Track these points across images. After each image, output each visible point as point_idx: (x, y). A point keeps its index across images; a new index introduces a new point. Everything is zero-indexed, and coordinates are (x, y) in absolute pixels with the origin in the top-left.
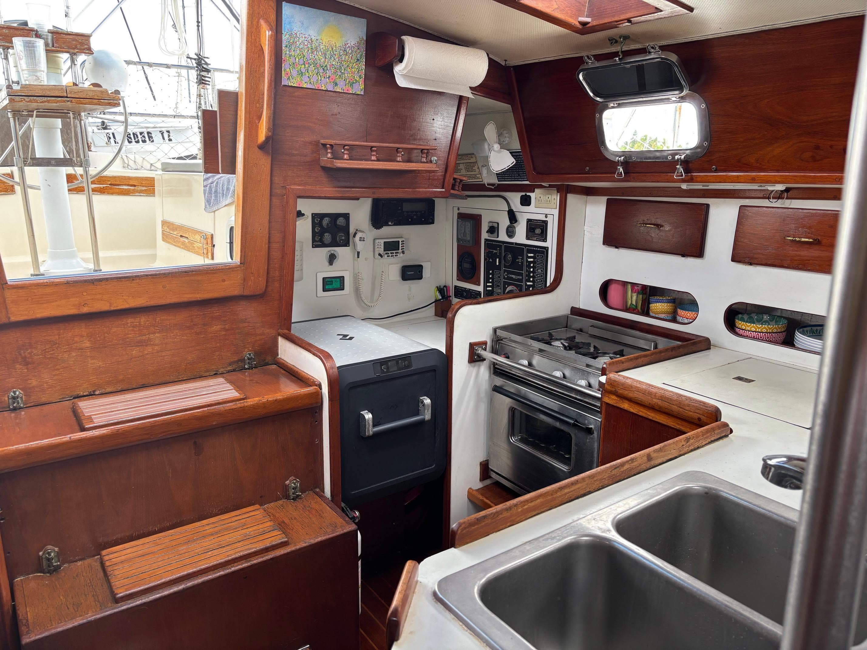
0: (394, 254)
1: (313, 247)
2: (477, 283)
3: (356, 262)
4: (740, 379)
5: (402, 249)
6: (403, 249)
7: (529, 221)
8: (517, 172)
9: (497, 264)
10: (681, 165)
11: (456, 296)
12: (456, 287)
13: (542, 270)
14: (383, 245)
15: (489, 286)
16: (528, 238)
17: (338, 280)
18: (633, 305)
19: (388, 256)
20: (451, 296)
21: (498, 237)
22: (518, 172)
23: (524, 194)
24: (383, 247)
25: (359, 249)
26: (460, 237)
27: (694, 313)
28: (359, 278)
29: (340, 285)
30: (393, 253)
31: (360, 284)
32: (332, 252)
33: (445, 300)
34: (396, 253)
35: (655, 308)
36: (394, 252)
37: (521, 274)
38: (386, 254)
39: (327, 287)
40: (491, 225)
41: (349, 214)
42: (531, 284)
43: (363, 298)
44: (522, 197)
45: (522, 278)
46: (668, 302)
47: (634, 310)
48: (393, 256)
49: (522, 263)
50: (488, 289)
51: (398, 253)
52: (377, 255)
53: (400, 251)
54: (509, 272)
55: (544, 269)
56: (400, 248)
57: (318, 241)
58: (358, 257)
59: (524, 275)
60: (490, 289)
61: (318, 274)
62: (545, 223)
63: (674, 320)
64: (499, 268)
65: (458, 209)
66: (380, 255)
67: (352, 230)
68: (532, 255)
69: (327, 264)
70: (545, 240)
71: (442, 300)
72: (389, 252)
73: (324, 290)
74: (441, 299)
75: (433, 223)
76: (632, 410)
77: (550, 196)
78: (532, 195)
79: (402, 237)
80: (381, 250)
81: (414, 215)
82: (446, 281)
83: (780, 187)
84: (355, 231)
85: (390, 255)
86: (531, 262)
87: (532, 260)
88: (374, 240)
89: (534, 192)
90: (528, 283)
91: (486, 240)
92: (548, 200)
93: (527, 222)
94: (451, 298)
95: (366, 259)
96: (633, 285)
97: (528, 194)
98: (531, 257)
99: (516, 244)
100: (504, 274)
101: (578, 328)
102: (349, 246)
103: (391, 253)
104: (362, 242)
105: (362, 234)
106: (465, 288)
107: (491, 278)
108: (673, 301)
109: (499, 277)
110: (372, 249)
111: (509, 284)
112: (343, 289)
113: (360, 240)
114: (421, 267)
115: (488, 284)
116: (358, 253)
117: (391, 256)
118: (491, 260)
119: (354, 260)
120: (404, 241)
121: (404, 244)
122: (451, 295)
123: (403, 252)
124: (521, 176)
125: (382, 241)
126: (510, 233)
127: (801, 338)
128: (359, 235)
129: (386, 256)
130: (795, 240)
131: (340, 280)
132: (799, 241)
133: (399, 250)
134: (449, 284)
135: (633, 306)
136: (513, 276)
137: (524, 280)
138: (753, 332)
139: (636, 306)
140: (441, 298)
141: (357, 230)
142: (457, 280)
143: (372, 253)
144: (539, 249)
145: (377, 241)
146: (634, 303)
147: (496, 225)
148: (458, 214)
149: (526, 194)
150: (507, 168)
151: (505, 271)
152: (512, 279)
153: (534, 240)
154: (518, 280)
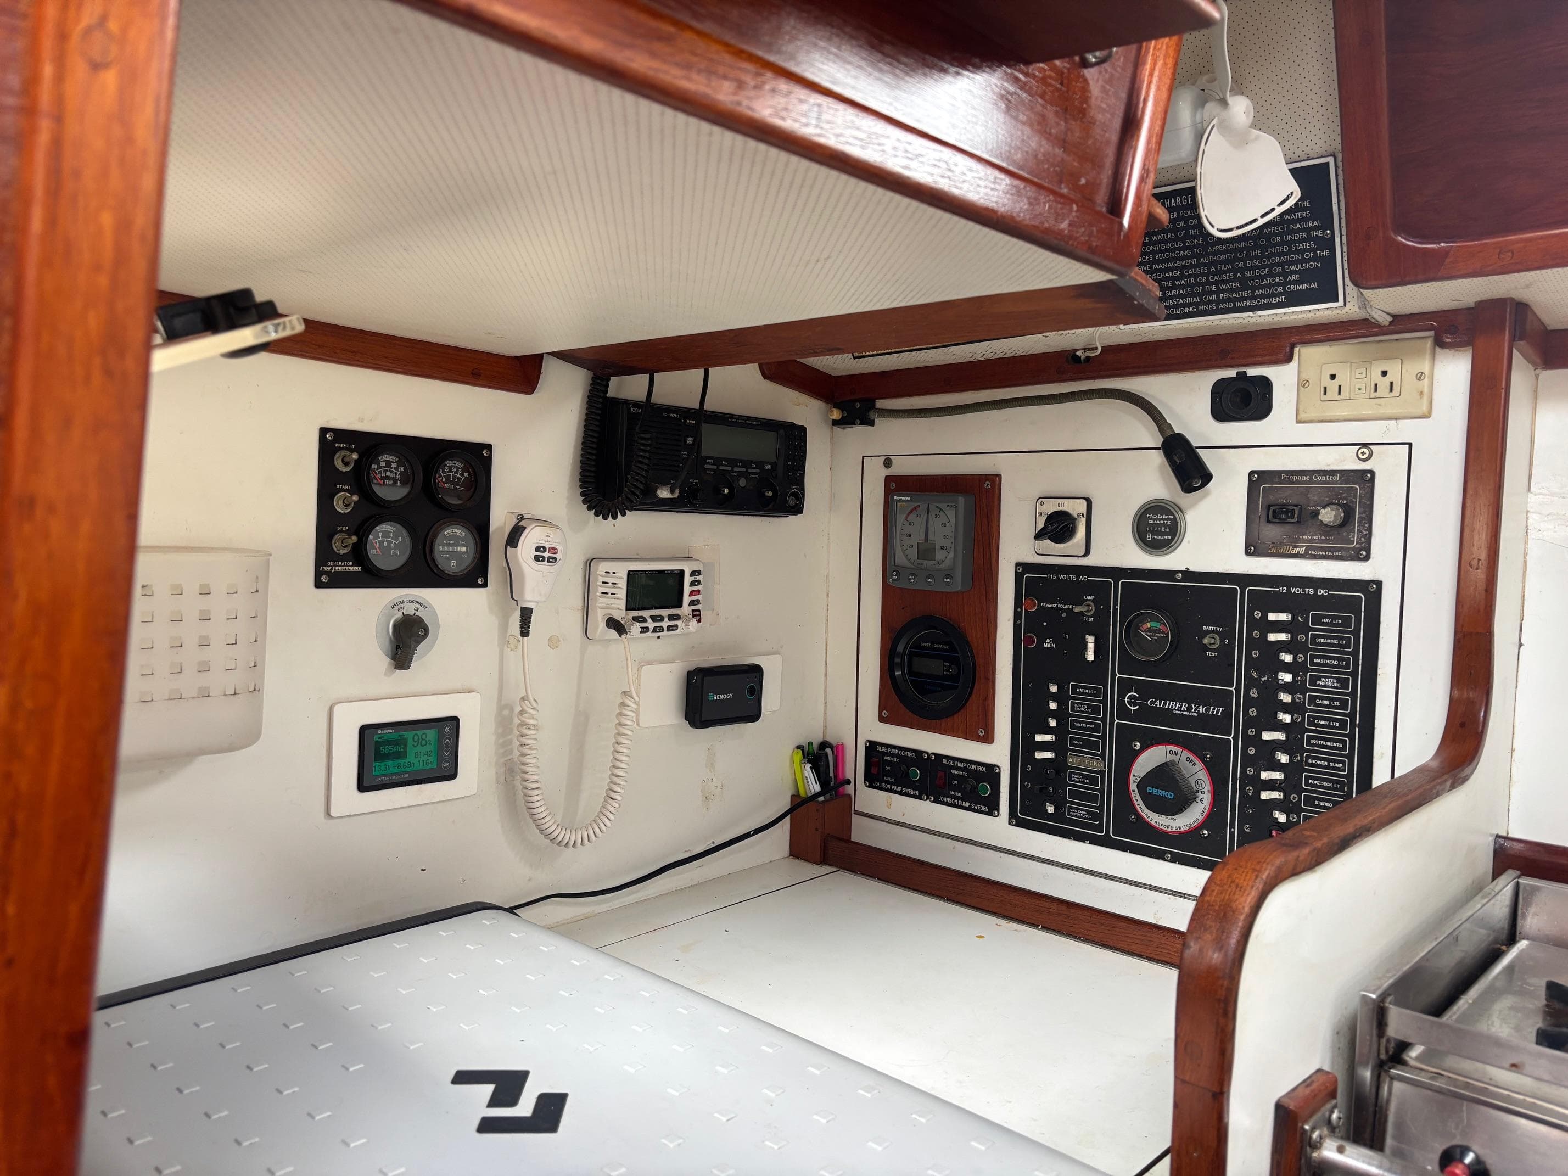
0: (666, 623)
1: (319, 584)
2: (981, 732)
3: (512, 658)
5: (691, 603)
6: (698, 602)
7: (1257, 479)
8: (1235, 271)
9: (1090, 656)
11: (872, 779)
12: (872, 747)
13: (1344, 683)
14: (623, 583)
15: (1044, 746)
16: (1258, 548)
17: (431, 734)
19: (645, 630)
20: (848, 782)
21: (1087, 552)
22: (1242, 270)
23: (1231, 373)
24: (622, 593)
25: (530, 597)
26: (900, 558)
28: (523, 724)
29: (440, 759)
30: (661, 619)
31: (525, 750)
32: (410, 609)
33: (828, 796)
34: (671, 617)
36: (664, 612)
37: (1223, 699)
38: (636, 619)
39: (378, 769)
40: (1051, 507)
41: (489, 447)
42: (1279, 736)
43: (541, 811)
44: (1219, 390)
45: (1227, 714)
48: (662, 629)
49: (1226, 653)
50: (1039, 755)
51: (677, 617)
52: (602, 625)
53: (686, 609)
54: (1146, 690)
55: (1354, 674)
56: (686, 599)
57: (343, 558)
58: (525, 631)
59: (1237, 704)
60: (1048, 755)
61: (337, 709)
62: (1366, 479)
64: (1097, 672)
65: (888, 463)
66: (613, 624)
67: (500, 519)
68: (1284, 617)
69: (384, 661)
70: (1362, 553)
71: (821, 799)
72: (646, 614)
73: (363, 786)
74: (817, 795)
75: (798, 509)
77: (1393, 368)
78: (1282, 374)
79: (688, 558)
80: (617, 606)
81: (740, 474)
82: (825, 727)
84: (515, 521)
85: (651, 625)
86: (1282, 646)
87: (1283, 637)
88: (589, 563)
89: (1293, 357)
90: (1266, 736)
91: (1023, 569)
92: (1383, 382)
93: (1251, 482)
94: (849, 789)
95: (553, 642)
97: (1252, 372)
98: (1278, 627)
99: (1189, 575)
100: (1122, 695)
102: (485, 585)
103: (654, 618)
104: (545, 567)
105: (549, 530)
106: (919, 753)
107: (1053, 714)
109: (1095, 710)
110: (578, 602)
111: (1151, 740)
112: (452, 776)
113: (537, 558)
114: (757, 670)
115: (1039, 738)
116: (526, 614)
117: (655, 630)
118: (1049, 644)
119: (504, 641)
120: (699, 572)
121: (699, 582)
122: (849, 774)
123: (696, 614)
124: (1253, 289)
125: (621, 570)
126: (1154, 533)
128: (531, 538)
129: (636, 627)
131: (441, 736)
133: (680, 605)
134: (842, 732)
136: (1171, 705)
137: (1237, 722)
140: (817, 788)
141: (521, 518)
142: (882, 719)
143: (578, 617)
144: (1321, 592)
145: (602, 567)
147: (1076, 508)
148: (888, 479)
149: (1242, 375)
150: (1261, 222)
151: (1125, 686)
152: (1167, 717)
153: (1298, 556)
154: (1203, 722)
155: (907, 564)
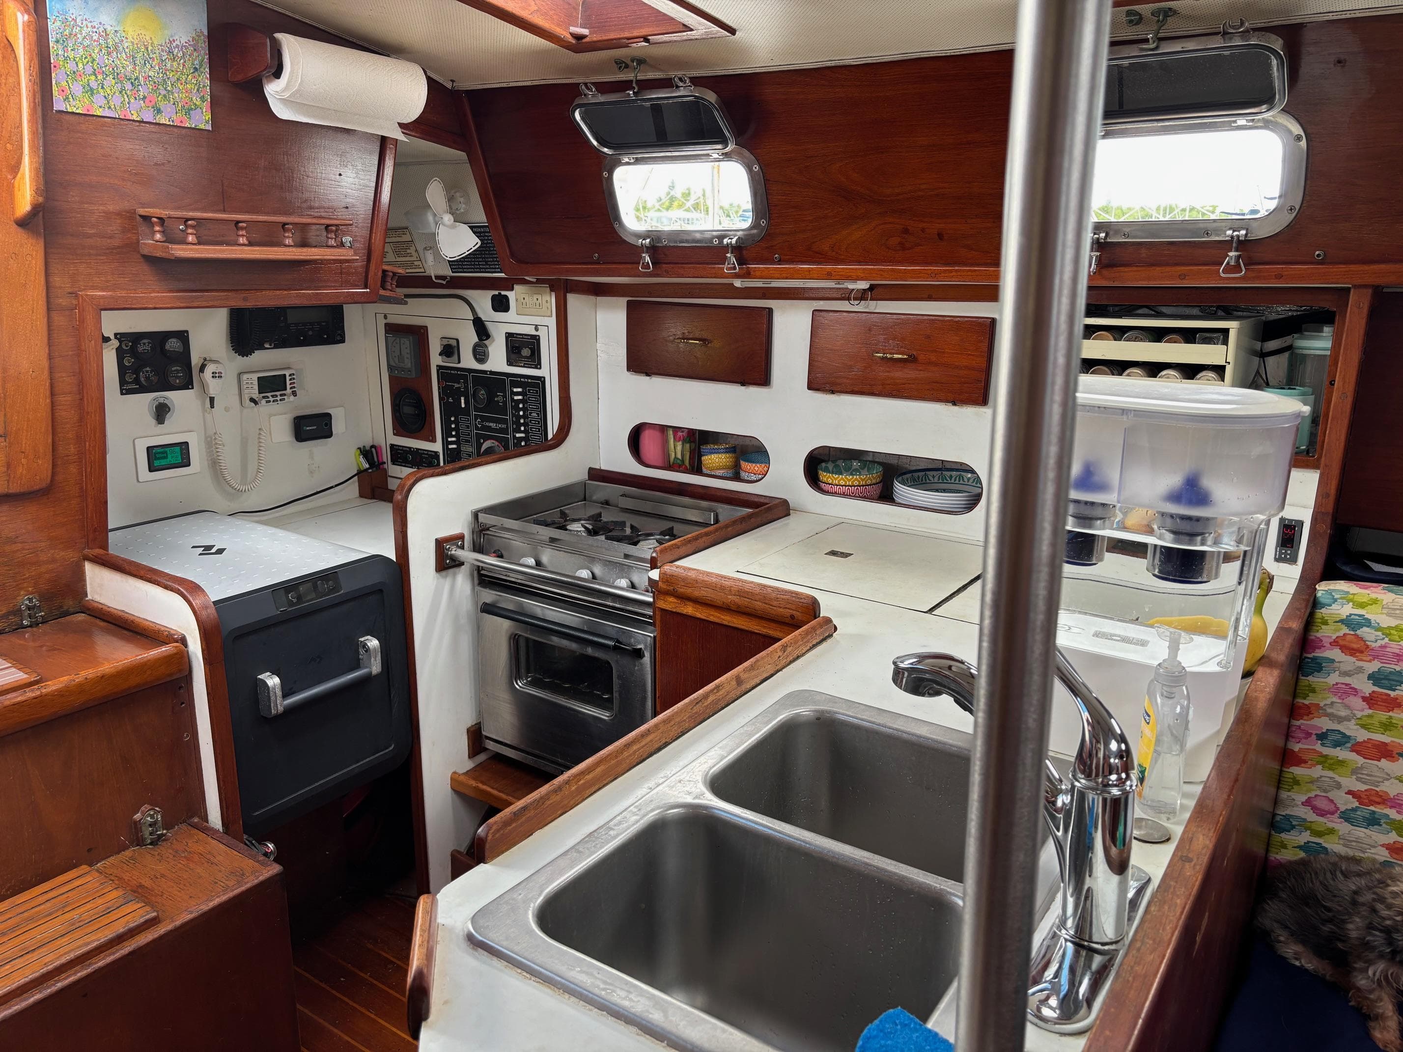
0: (279, 398)
1: (122, 394)
2: (431, 438)
3: (208, 416)
4: (833, 553)
5: (291, 388)
6: (294, 387)
7: (509, 336)
8: (483, 258)
9: (463, 406)
10: (732, 253)
11: (394, 461)
12: (392, 446)
13: (538, 415)
14: (256, 383)
15: (452, 443)
16: (510, 363)
17: (177, 449)
18: (678, 459)
19: (267, 402)
20: (385, 463)
21: (459, 362)
22: (485, 258)
23: (496, 293)
24: (256, 387)
25: (212, 392)
26: (392, 363)
27: (763, 466)
28: (216, 444)
29: (182, 459)
30: (277, 396)
31: (218, 454)
32: (161, 400)
33: (375, 469)
34: (281, 395)
35: (710, 461)
36: (278, 393)
37: (505, 421)
38: (264, 397)
39: (157, 463)
40: (445, 342)
41: (187, 332)
42: (523, 435)
43: (228, 478)
44: (494, 298)
45: (507, 427)
46: (726, 452)
47: (680, 466)
48: (277, 401)
49: (505, 403)
50: (450, 447)
51: (285, 395)
52: (248, 401)
53: (289, 391)
54: (484, 419)
55: (540, 411)
56: (288, 387)
57: (130, 383)
58: (212, 406)
59: (510, 423)
60: (454, 446)
61: (136, 441)
62: (536, 339)
63: (737, 477)
64: (466, 412)
65: (385, 317)
66: (252, 400)
67: (195, 360)
68: (520, 390)
69: (154, 422)
70: (538, 366)
71: (370, 471)
72: (269, 394)
73: (151, 469)
74: (366, 470)
75: (343, 341)
76: (699, 615)
77: (539, 297)
78: (511, 295)
79: (289, 368)
80: (255, 393)
81: (309, 329)
82: (373, 439)
83: (863, 285)
84: (203, 361)
85: (271, 399)
86: (519, 401)
87: (520, 397)
88: (239, 375)
89: (512, 289)
90: (518, 435)
91: (439, 367)
92: (537, 303)
93: (507, 338)
94: (385, 466)
95: (227, 409)
96: (676, 429)
97: (503, 293)
98: (518, 394)
99: (492, 373)
100: (476, 421)
101: (603, 499)
102: (193, 388)
103: (273, 396)
104: (217, 380)
105: (216, 365)
106: (410, 448)
107: (453, 429)
108: (733, 450)
109: (468, 427)
110: (236, 391)
111: (486, 438)
112: (189, 465)
113: (213, 377)
114: (328, 416)
115: (450, 439)
116: (212, 400)
117: (273, 401)
118: (451, 400)
119: (204, 411)
120: (293, 374)
121: (294, 379)
122: (385, 460)
123: (294, 394)
124: (490, 265)
125: (255, 377)
126: (480, 355)
127: (901, 490)
128: (210, 369)
129: (264, 401)
130: (886, 357)
131: (181, 450)
132: (891, 359)
133: (286, 389)
134: (380, 441)
135: (678, 461)
136: (491, 424)
137: (510, 430)
138: (842, 486)
139: (683, 461)
140: (367, 466)
141: (205, 359)
142: (394, 434)
143: (237, 398)
144: (529, 381)
145: (245, 377)
146: (679, 456)
147: (454, 343)
148: (386, 325)
149: (500, 293)
150: (467, 253)
151: (476, 417)
152: (489, 429)
153: (521, 366)
154: (501, 431)
155: (394, 365)
